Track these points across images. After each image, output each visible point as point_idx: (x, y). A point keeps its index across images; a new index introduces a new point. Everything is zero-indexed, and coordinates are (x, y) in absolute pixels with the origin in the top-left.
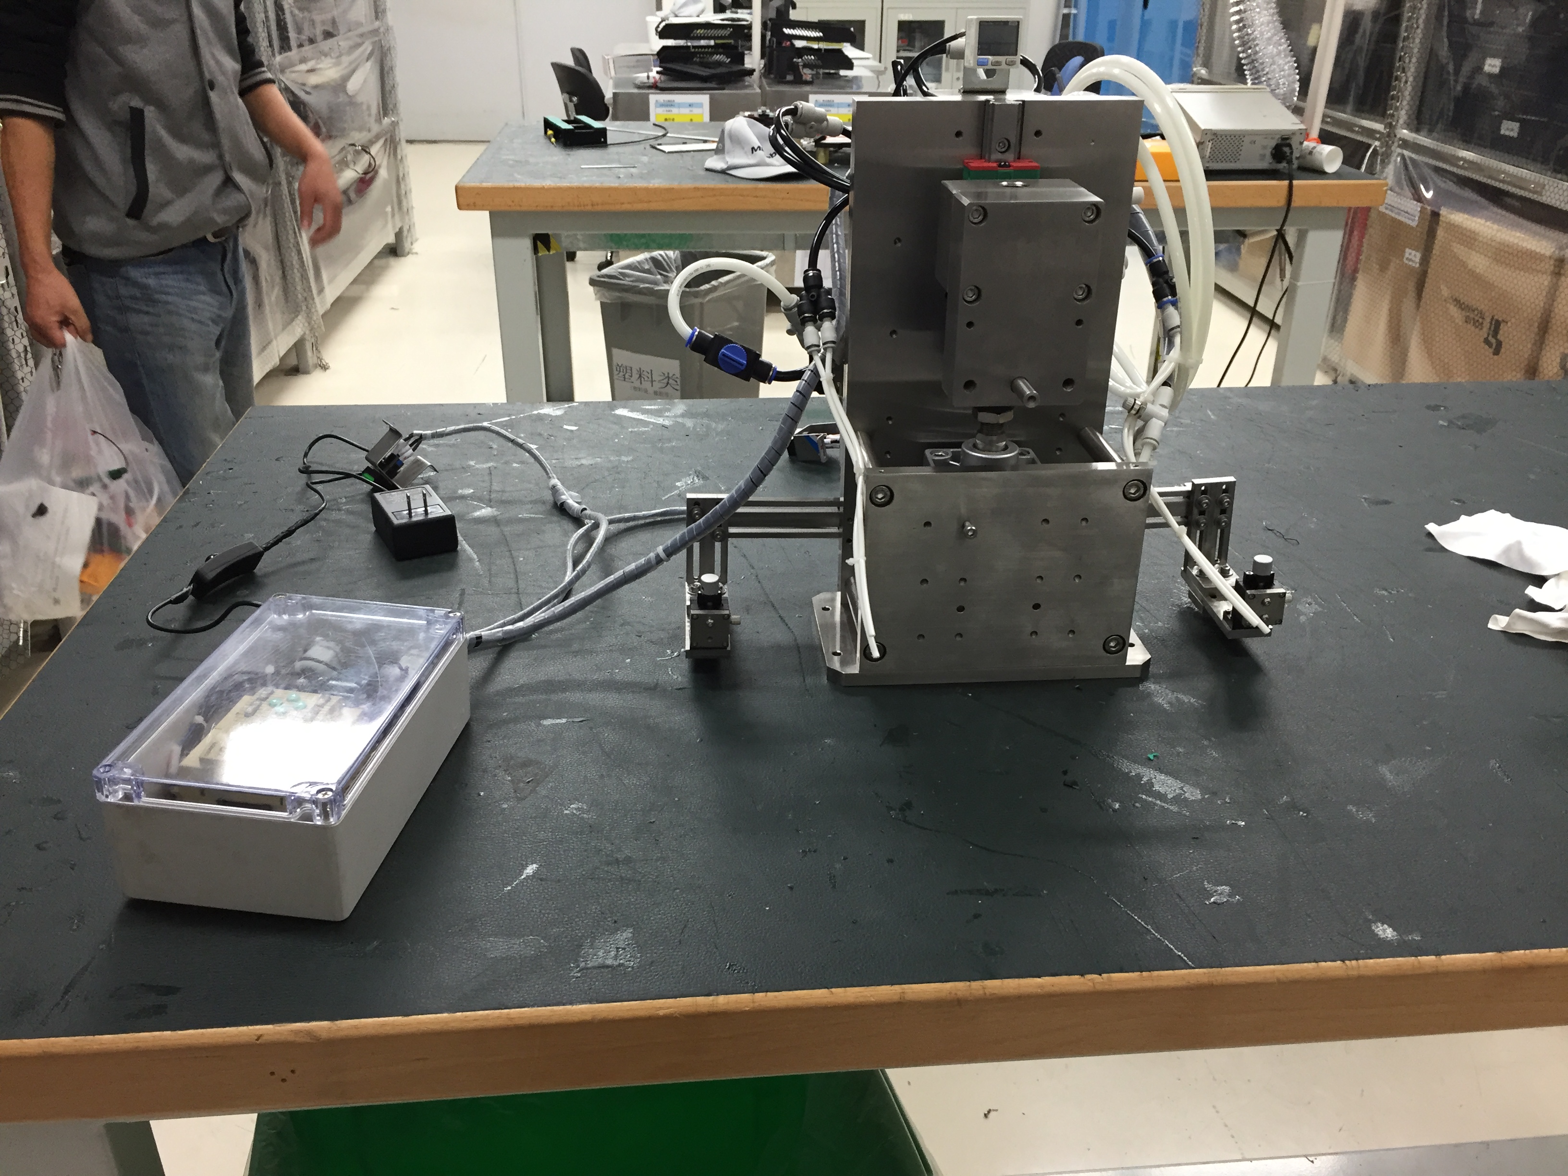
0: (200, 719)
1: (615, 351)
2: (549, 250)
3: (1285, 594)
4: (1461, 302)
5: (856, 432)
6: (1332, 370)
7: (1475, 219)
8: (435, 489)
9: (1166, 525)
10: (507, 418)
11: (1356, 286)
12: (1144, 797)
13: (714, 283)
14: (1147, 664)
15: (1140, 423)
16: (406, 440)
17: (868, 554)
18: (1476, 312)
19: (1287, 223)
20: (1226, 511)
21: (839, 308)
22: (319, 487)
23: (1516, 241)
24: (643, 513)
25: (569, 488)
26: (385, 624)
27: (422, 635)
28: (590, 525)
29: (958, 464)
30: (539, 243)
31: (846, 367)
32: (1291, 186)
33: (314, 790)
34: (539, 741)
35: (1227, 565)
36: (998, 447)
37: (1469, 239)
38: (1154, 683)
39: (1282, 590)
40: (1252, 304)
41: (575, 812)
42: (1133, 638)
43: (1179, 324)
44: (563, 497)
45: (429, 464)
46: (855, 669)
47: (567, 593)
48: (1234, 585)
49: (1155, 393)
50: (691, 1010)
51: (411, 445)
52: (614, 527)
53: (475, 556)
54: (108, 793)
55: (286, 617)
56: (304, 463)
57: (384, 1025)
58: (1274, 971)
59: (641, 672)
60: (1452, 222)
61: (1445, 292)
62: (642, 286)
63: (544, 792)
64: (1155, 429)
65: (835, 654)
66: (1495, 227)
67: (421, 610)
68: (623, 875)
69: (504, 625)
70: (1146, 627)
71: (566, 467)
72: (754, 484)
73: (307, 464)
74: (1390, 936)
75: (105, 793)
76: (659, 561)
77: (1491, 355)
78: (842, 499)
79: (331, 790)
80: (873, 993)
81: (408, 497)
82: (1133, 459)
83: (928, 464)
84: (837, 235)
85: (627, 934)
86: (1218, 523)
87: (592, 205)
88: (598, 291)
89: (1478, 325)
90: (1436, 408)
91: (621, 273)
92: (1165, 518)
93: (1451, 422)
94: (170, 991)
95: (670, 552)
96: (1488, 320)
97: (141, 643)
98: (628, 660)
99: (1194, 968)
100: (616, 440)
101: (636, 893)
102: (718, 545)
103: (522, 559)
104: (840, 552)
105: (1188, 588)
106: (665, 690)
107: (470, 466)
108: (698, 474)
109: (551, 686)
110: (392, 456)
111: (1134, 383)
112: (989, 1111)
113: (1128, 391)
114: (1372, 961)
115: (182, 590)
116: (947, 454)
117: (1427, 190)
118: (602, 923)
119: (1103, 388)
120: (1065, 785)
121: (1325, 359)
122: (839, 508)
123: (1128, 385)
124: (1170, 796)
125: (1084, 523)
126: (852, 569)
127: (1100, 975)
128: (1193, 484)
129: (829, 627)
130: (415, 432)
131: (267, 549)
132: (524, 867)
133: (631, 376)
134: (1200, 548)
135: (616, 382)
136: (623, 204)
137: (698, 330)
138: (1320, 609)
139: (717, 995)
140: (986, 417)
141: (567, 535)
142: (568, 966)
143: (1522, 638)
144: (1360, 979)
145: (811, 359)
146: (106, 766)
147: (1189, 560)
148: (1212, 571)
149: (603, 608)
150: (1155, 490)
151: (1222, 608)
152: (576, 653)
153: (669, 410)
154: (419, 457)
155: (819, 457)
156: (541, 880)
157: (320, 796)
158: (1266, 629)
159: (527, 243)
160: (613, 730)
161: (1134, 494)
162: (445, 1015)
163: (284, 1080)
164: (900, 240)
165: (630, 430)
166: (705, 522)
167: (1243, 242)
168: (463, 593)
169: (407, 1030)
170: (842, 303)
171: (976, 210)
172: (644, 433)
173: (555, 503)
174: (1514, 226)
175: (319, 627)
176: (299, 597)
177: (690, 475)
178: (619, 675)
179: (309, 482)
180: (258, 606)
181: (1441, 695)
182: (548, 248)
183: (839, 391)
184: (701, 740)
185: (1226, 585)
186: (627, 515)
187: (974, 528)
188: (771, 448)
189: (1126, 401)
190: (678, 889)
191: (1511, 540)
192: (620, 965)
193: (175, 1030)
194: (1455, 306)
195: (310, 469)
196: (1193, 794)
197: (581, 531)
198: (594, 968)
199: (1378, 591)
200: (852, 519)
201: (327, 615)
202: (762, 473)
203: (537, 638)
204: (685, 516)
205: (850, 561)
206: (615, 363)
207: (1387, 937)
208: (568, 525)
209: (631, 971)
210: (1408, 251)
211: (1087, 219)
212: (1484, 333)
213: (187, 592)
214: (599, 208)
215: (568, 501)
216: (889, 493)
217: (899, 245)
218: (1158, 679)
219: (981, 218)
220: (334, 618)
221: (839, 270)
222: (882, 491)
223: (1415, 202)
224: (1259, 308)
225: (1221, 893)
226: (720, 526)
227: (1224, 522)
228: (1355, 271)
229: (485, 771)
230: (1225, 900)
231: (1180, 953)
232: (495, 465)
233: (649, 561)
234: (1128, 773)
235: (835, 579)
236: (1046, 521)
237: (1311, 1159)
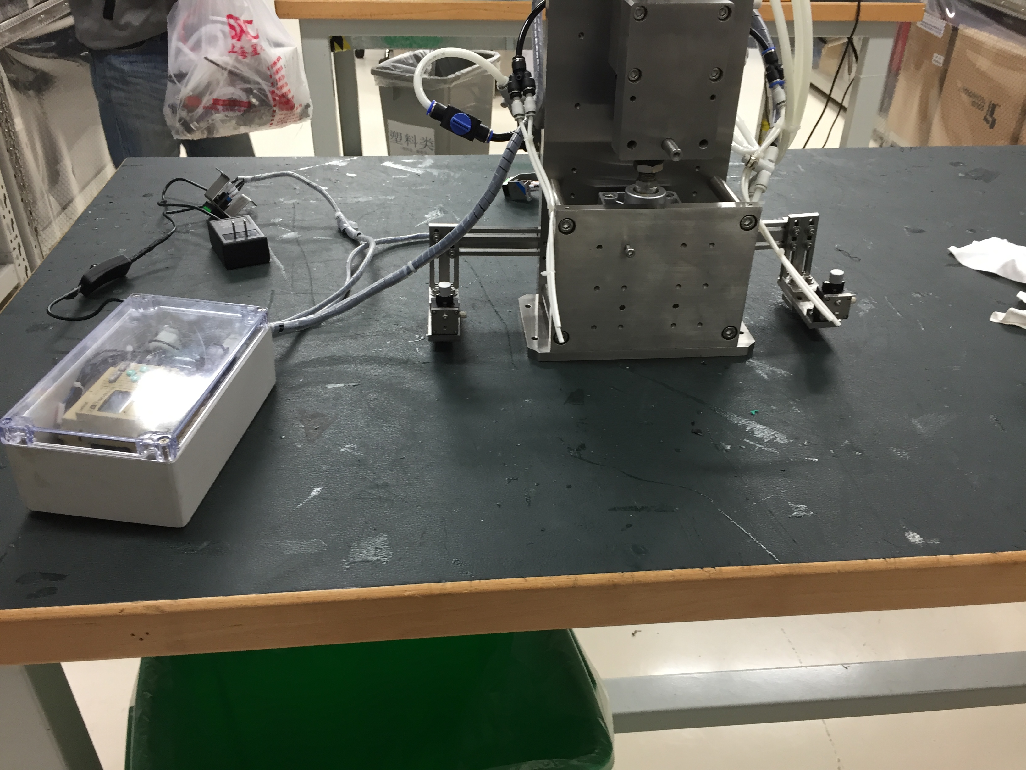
0: (78, 384)
1: (390, 122)
2: (342, 48)
3: (851, 297)
4: (970, 91)
5: (549, 179)
6: (880, 138)
7: (982, 33)
8: (255, 218)
9: (770, 247)
10: (307, 168)
11: (898, 79)
12: (748, 441)
13: (457, 73)
14: (752, 346)
15: (754, 173)
16: (233, 182)
17: (556, 268)
18: (979, 99)
19: (855, 33)
20: (811, 237)
21: (539, 86)
22: (172, 216)
23: (1009, 49)
24: (401, 236)
25: (349, 218)
26: (211, 316)
27: (237, 325)
28: (363, 245)
29: (622, 203)
30: (335, 44)
31: (543, 131)
32: (859, 6)
33: (156, 437)
34: (324, 399)
35: (810, 276)
36: (651, 190)
37: (977, 46)
38: (757, 360)
39: (849, 295)
40: (828, 92)
41: (348, 450)
42: (743, 328)
43: (784, 99)
44: (345, 225)
45: (250, 200)
46: (547, 350)
47: (346, 293)
48: (815, 290)
49: (765, 151)
50: (428, 592)
51: (237, 186)
52: (380, 247)
53: (282, 266)
54: (9, 439)
55: (141, 310)
56: (163, 199)
57: (209, 602)
58: (836, 565)
59: (397, 351)
60: (967, 35)
61: (960, 85)
62: (407, 75)
63: (327, 436)
64: (764, 178)
65: (534, 339)
66: (996, 38)
67: (237, 306)
68: (382, 496)
69: (301, 316)
70: (752, 320)
71: (348, 204)
72: (476, 217)
73: (165, 200)
74: (917, 541)
75: (7, 438)
76: (409, 272)
77: (988, 129)
78: (540, 228)
79: (168, 438)
80: (554, 580)
81: (233, 224)
82: (747, 199)
83: (601, 203)
84: (538, 31)
85: (384, 537)
86: (805, 246)
87: (371, 15)
88: (377, 79)
89: (981, 108)
90: (956, 164)
91: (393, 66)
92: (769, 242)
93: (966, 174)
94: (61, 577)
95: (417, 265)
96: (987, 104)
97: (45, 328)
98: (389, 342)
99: (780, 563)
100: (384, 184)
101: (390, 509)
102: (452, 261)
103: (315, 269)
104: (538, 265)
105: (782, 292)
106: (414, 364)
107: (281, 202)
108: (441, 210)
109: (334, 360)
110: (224, 195)
111: (749, 144)
112: (636, 632)
113: (746, 150)
114: (904, 558)
115: (73, 289)
116: (615, 196)
117: (951, 12)
118: (366, 530)
119: (728, 147)
120: (693, 432)
121: (875, 131)
122: (537, 235)
123: (744, 145)
124: (766, 440)
125: (711, 247)
126: (545, 278)
127: (714, 568)
128: (789, 218)
129: (530, 319)
130: (239, 177)
131: (134, 260)
132: (312, 490)
133: (401, 140)
134: (792, 263)
135: (391, 144)
136: (392, 14)
137: (436, 102)
138: (873, 307)
139: (446, 582)
140: (642, 169)
141: (347, 252)
142: (342, 561)
143: (1013, 328)
144: (897, 570)
145: (518, 125)
146: (7, 419)
147: (784, 272)
148: (800, 279)
149: (372, 304)
150: (763, 222)
151: (805, 307)
152: (351, 337)
153: (421, 163)
154: (243, 195)
155: (526, 197)
156: (324, 499)
157: (160, 442)
158: (838, 322)
159: (326, 43)
160: (377, 392)
161: (748, 225)
162: (254, 595)
163: (141, 639)
164: (582, 34)
165: (393, 177)
166: (442, 244)
167: (823, 47)
168: (273, 293)
169: (226, 606)
170: (540, 83)
171: (639, 10)
172: (403, 179)
173: (340, 229)
174: (1009, 38)
175: (163, 318)
176: (150, 296)
177: (435, 210)
178: (382, 352)
179: (165, 213)
180: (122, 301)
181: (956, 368)
182: (342, 47)
183: (538, 149)
184: (439, 400)
185: (810, 290)
186: (389, 238)
187: (633, 250)
188: (488, 191)
189: (744, 157)
190: (420, 506)
191: (1008, 259)
192: (378, 560)
193: (62, 606)
194: (966, 94)
195: (167, 203)
196: (782, 439)
197: (357, 249)
198: (360, 562)
199: (914, 295)
200: (546, 242)
201: (169, 309)
202: (482, 209)
203: (324, 326)
204: (428, 239)
205: (544, 274)
206: (389, 131)
207: (916, 541)
208: (348, 245)
209: (385, 564)
210: (935, 55)
211: (721, 17)
212: (984, 113)
213: (77, 291)
214: (374, 17)
215: (348, 228)
216: (572, 224)
217: (582, 38)
218: (760, 357)
219: (642, 16)
220: (174, 311)
221: (539, 58)
222: (567, 222)
223: (942, 20)
224: (833, 96)
225: (800, 509)
226: (453, 247)
227: (810, 245)
228: (899, 69)
229: (285, 421)
230: (803, 514)
231: (770, 553)
232: (298, 201)
233: (402, 272)
234: (737, 424)
235: (535, 285)
236: (684, 245)
237: (845, 666)
